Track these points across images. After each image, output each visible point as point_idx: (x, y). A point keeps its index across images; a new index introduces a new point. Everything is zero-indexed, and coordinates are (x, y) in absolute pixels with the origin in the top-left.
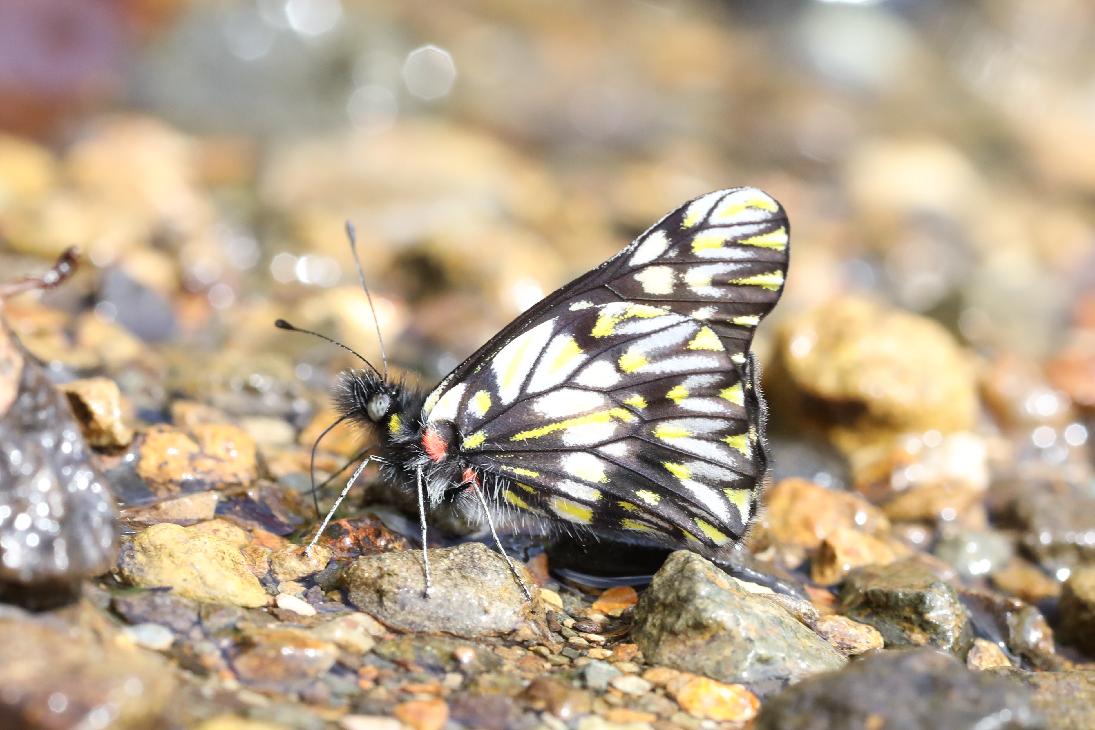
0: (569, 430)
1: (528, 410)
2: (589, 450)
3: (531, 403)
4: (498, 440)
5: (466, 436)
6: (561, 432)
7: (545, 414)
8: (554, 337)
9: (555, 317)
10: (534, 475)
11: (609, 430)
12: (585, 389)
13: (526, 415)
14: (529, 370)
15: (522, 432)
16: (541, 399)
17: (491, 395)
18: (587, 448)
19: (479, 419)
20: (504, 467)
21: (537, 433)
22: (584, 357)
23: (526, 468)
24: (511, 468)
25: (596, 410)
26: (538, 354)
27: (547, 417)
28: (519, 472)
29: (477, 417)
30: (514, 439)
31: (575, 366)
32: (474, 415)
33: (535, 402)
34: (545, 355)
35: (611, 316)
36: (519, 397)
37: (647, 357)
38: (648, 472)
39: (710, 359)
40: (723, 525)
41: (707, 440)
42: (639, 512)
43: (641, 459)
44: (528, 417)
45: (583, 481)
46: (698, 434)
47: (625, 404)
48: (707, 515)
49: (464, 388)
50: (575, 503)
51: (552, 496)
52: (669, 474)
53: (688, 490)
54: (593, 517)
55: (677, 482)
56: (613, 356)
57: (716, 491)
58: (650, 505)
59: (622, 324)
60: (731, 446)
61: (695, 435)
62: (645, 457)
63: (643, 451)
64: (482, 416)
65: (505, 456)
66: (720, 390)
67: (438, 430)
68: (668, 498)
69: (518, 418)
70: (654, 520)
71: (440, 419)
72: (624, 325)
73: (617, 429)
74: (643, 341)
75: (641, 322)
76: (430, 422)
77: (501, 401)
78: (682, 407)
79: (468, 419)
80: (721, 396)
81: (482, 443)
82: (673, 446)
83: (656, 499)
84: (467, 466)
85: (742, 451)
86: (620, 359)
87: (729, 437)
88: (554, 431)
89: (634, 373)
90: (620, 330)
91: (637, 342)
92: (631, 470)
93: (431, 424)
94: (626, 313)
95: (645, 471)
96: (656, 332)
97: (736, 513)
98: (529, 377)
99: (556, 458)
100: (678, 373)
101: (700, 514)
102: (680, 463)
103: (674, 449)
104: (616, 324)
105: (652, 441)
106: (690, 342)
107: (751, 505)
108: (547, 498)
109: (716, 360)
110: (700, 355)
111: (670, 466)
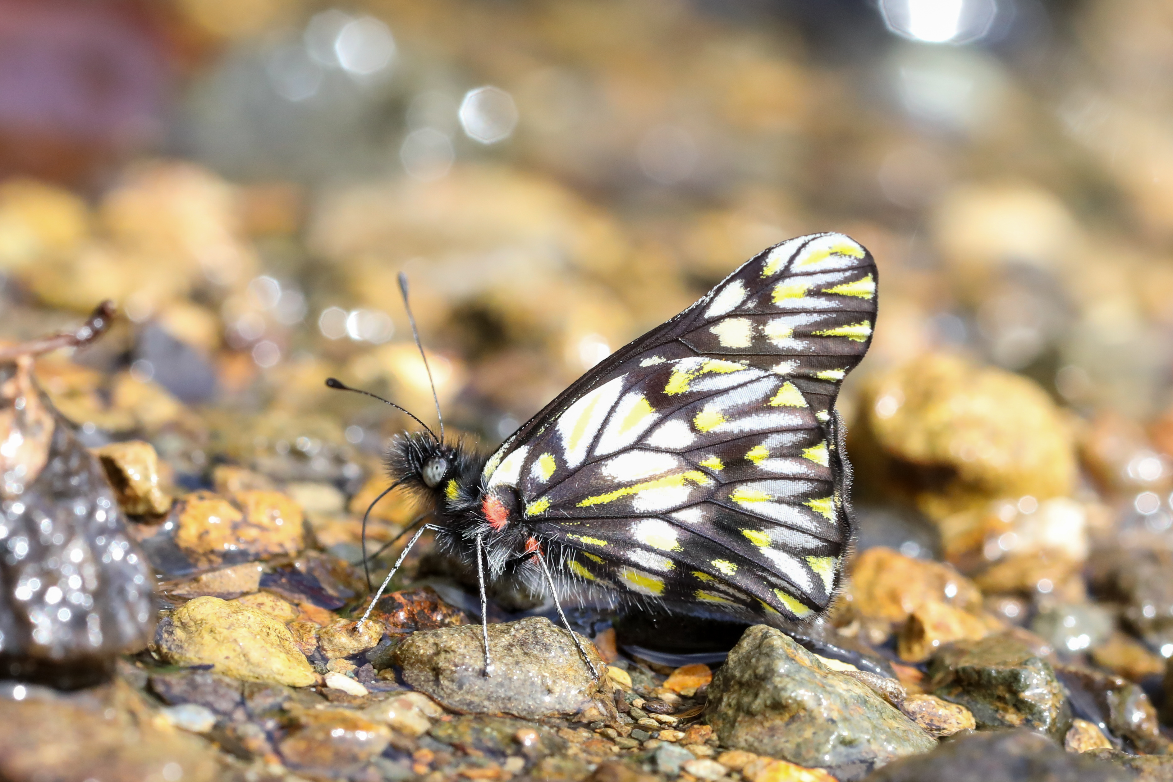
0: (640, 495)
1: (596, 474)
2: (661, 516)
3: (599, 467)
4: (564, 506)
5: (529, 502)
6: (632, 497)
7: (614, 478)
8: (624, 396)
9: (625, 373)
10: (602, 543)
11: (683, 495)
12: (658, 450)
13: (593, 478)
14: (596, 430)
15: (589, 497)
16: (610, 462)
17: (555, 457)
18: (660, 514)
19: (543, 484)
20: (569, 536)
21: (605, 499)
22: (656, 416)
23: (593, 536)
24: (577, 536)
25: (669, 473)
26: (606, 414)
27: (616, 481)
28: (586, 540)
29: (541, 481)
30: (580, 505)
31: (646, 426)
32: (538, 480)
33: (603, 465)
34: (614, 414)
35: (685, 372)
36: (585, 460)
37: (724, 414)
38: (725, 539)
39: (792, 417)
40: (806, 596)
41: (788, 503)
42: (715, 583)
43: (718, 526)
44: (596, 481)
45: (655, 550)
46: (778, 497)
47: (700, 466)
48: (788, 586)
49: (527, 450)
50: (646, 573)
51: (621, 566)
52: (746, 541)
53: (768, 558)
54: (665, 588)
55: (755, 550)
56: (687, 415)
57: (797, 559)
58: (726, 575)
59: (697, 380)
60: (814, 510)
61: (776, 498)
62: (722, 523)
63: (719, 517)
64: (547, 481)
65: (571, 524)
66: (803, 450)
67: (499, 496)
68: (746, 567)
69: (585, 483)
70: (731, 591)
71: (502, 484)
72: (699, 381)
73: (691, 494)
74: (720, 398)
75: (718, 377)
76: (491, 487)
77: (566, 464)
78: (762, 469)
79: (531, 484)
80: (804, 456)
81: (546, 510)
82: (752, 511)
83: (733, 569)
84: (530, 535)
85: (826, 515)
86: (695, 417)
87: (812, 500)
88: (623, 496)
89: (710, 432)
90: (695, 387)
91: (713, 399)
92: (706, 538)
93: (491, 490)
94: (701, 368)
95: (721, 538)
96: (734, 388)
97: (820, 583)
98: (597, 438)
99: (626, 525)
100: (758, 431)
101: (780, 585)
102: (759, 530)
103: (753, 515)
104: (691, 380)
105: (729, 506)
106: (771, 399)
107: (835, 574)
108: (616, 569)
109: (799, 418)
110: (781, 412)
111: (748, 533)
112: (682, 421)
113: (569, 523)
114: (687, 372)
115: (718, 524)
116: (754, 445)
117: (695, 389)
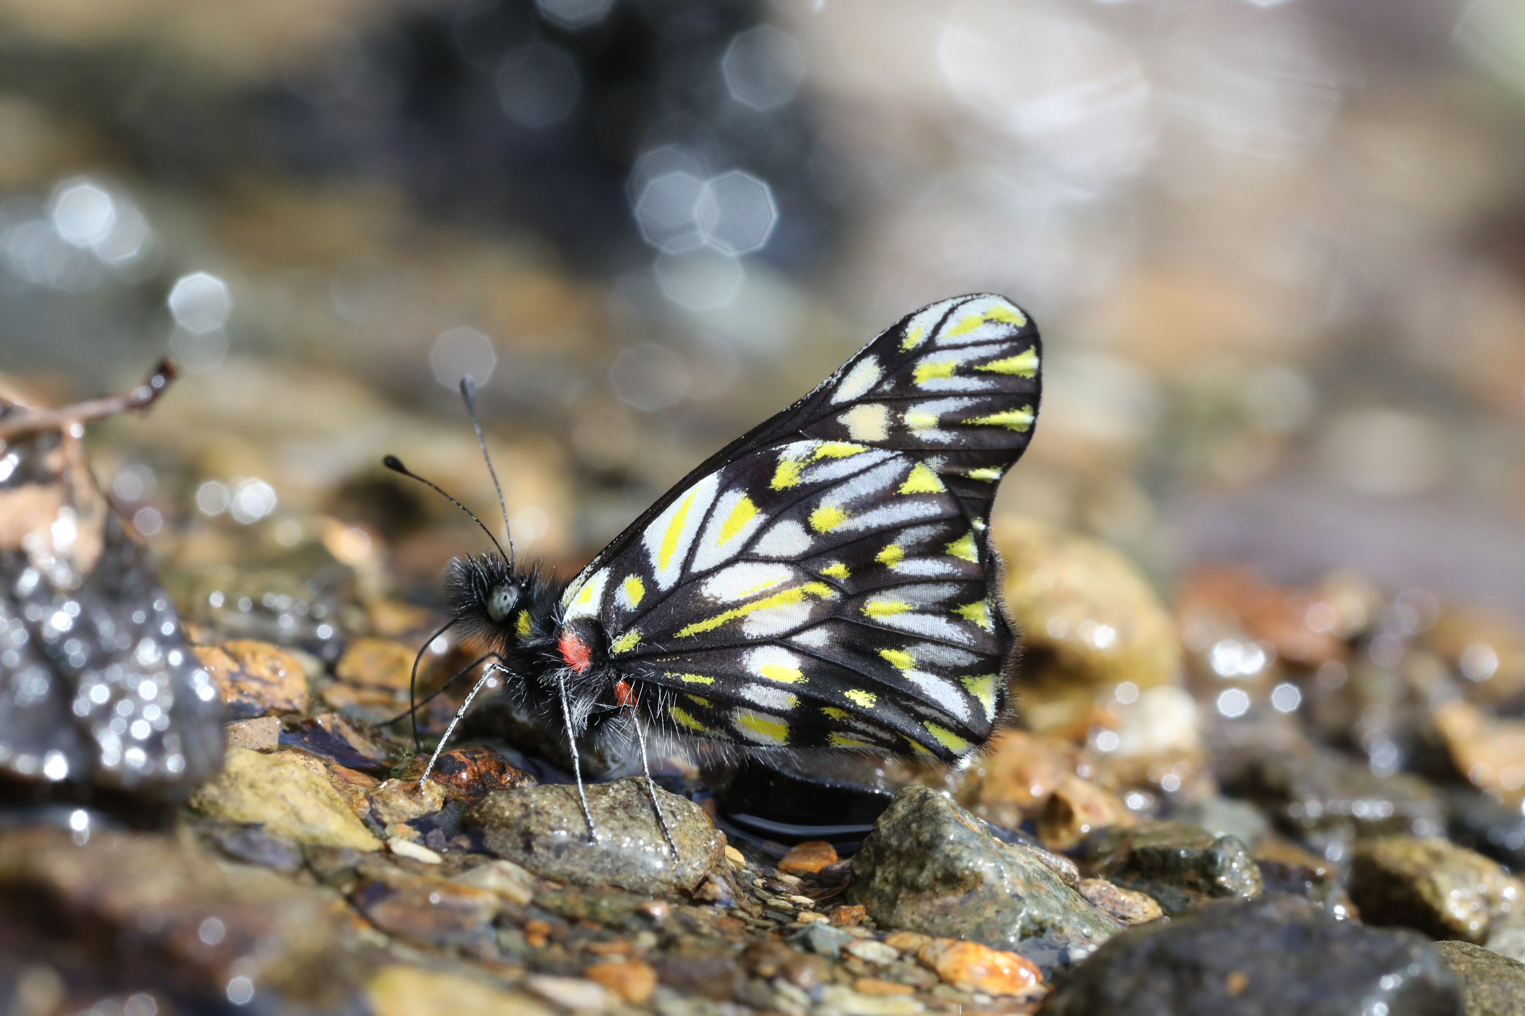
0: (751, 617)
1: (695, 595)
2: (779, 641)
3: (698, 586)
4: (658, 638)
5: (614, 637)
6: (741, 620)
7: (717, 599)
8: (722, 495)
9: (721, 468)
10: (708, 681)
11: (801, 613)
12: (768, 560)
13: (692, 602)
14: (691, 540)
15: (689, 625)
16: (710, 580)
17: (643, 579)
18: (776, 639)
19: (630, 613)
20: (668, 675)
21: (708, 625)
22: (763, 518)
23: (697, 673)
24: (677, 674)
25: (784, 588)
26: (701, 520)
27: (720, 602)
28: (688, 678)
29: (628, 610)
30: (679, 635)
31: (751, 531)
32: (624, 608)
33: (703, 583)
34: (711, 519)
35: (794, 459)
36: (680, 579)
37: (845, 509)
38: (858, 664)
39: (928, 505)
40: (963, 726)
41: (934, 613)
42: (850, 721)
43: (848, 648)
44: (695, 604)
45: (774, 683)
46: (920, 606)
47: (821, 575)
48: (940, 716)
49: (607, 574)
50: (765, 715)
51: (734, 708)
52: (886, 664)
53: (913, 683)
54: (790, 734)
55: (897, 674)
56: (800, 513)
57: (950, 682)
58: (864, 707)
59: (810, 469)
60: (965, 618)
61: (917, 607)
62: (853, 644)
63: (850, 637)
64: (635, 609)
65: (669, 660)
66: (946, 544)
67: (578, 633)
68: (887, 697)
69: (682, 608)
70: (871, 729)
71: (580, 616)
72: (811, 470)
73: (812, 610)
74: (839, 489)
75: (835, 464)
76: (567, 622)
77: (657, 586)
78: (897, 573)
79: (616, 614)
80: (948, 552)
81: (636, 645)
82: (889, 626)
83: (871, 700)
84: (619, 677)
85: (980, 623)
86: (811, 516)
87: (962, 606)
88: (729, 620)
89: (830, 533)
90: (808, 477)
91: (830, 491)
92: (835, 664)
93: (568, 625)
94: (814, 454)
95: (854, 663)
96: (855, 475)
97: (979, 708)
98: (693, 549)
99: (736, 657)
100: (888, 526)
101: (930, 716)
102: (900, 649)
103: (891, 630)
104: (801, 470)
105: (860, 621)
106: (901, 485)
107: (998, 696)
108: (727, 712)
109: (937, 506)
110: (915, 500)
111: (887, 654)
112: (795, 522)
113: (667, 659)
114: (796, 460)
115: (848, 646)
116: (885, 545)
117: (809, 479)
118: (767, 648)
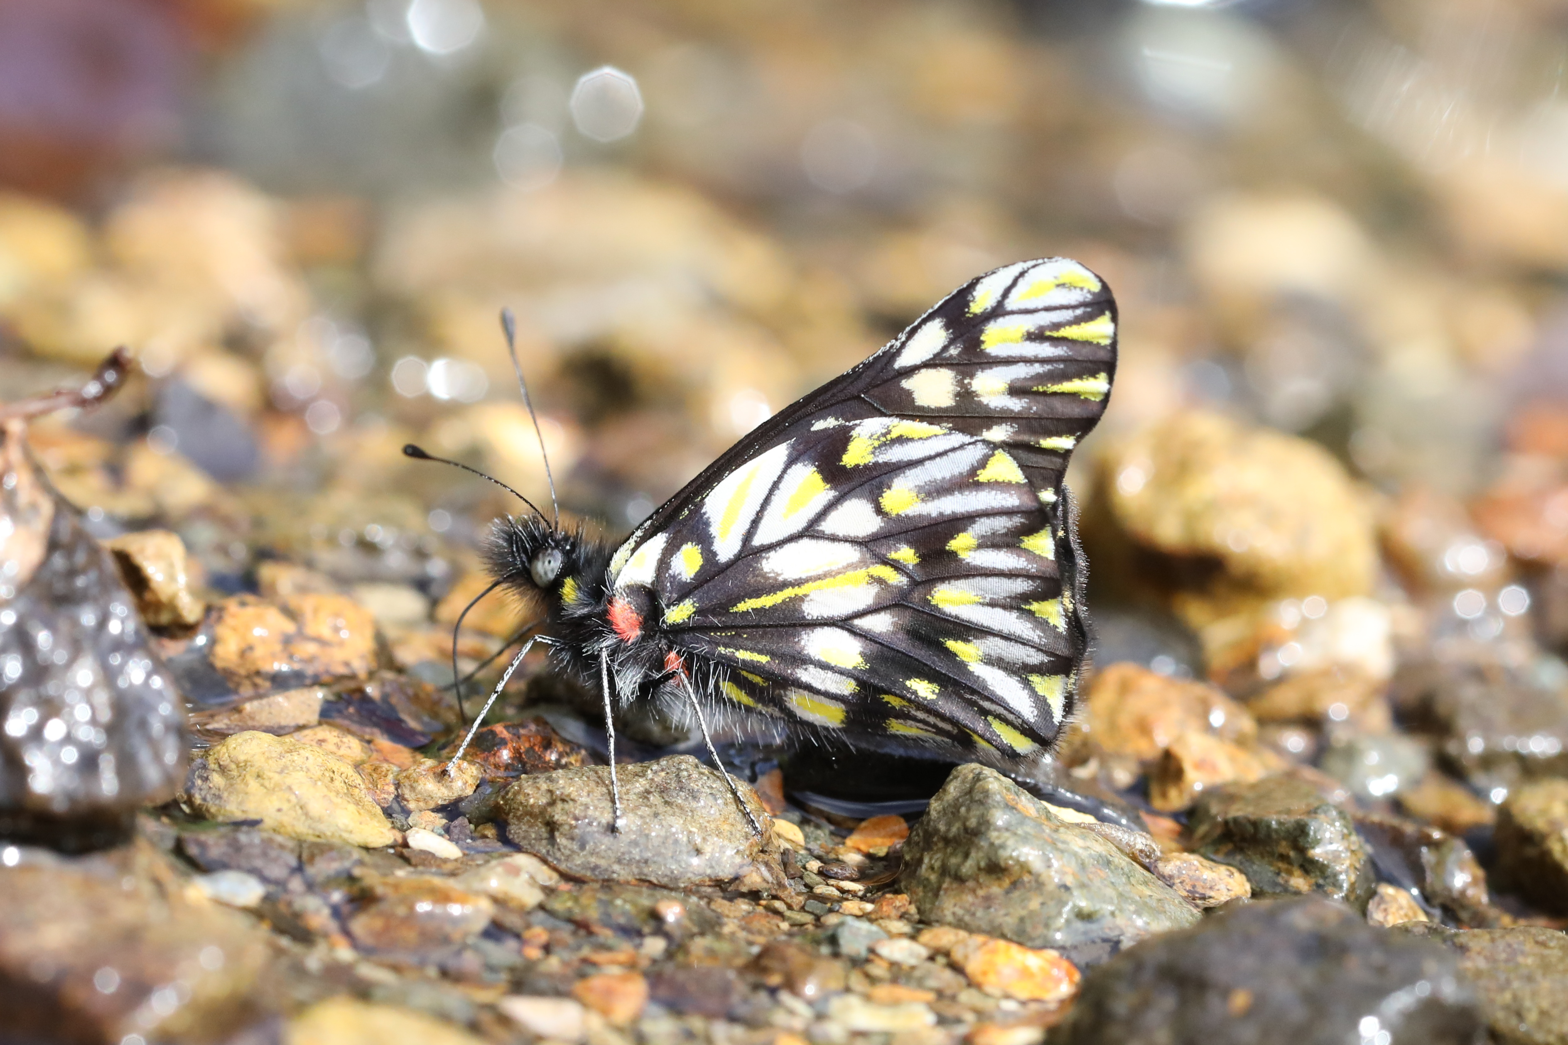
0: (812, 596)
1: (755, 569)
2: (840, 624)
3: (759, 560)
4: (714, 611)
5: (668, 606)
6: (801, 599)
7: (778, 575)
8: (790, 468)
9: (791, 439)
10: (764, 659)
11: (867, 596)
12: (834, 538)
13: (751, 576)
14: (754, 513)
15: (747, 600)
16: (772, 554)
17: (702, 548)
18: (837, 621)
19: (686, 583)
20: (722, 650)
21: (767, 601)
22: (832, 494)
23: (752, 650)
24: (731, 650)
25: (849, 568)
26: (766, 492)
27: (781, 579)
28: (743, 655)
29: (684, 579)
30: (735, 609)
31: (818, 507)
32: (679, 577)
33: (764, 558)
34: (776, 492)
35: (868, 437)
36: (740, 552)
37: (919, 493)
38: (923, 652)
39: (1006, 495)
40: (1029, 726)
41: (1004, 607)
42: (911, 709)
43: (913, 636)
44: (755, 578)
45: (832, 667)
46: (991, 599)
47: (888, 559)
48: (1005, 712)
49: (665, 539)
50: (821, 698)
51: (789, 688)
52: (951, 655)
53: (978, 677)
54: (846, 717)
55: (962, 666)
56: (871, 492)
57: (1017, 678)
58: (925, 699)
59: (884, 448)
60: (1036, 615)
61: (987, 600)
62: (918, 632)
63: (915, 624)
64: (691, 579)
65: (723, 634)
66: (1022, 538)
67: (629, 599)
68: (950, 689)
69: (740, 581)
70: (932, 720)
71: (633, 583)
72: (886, 449)
73: (878, 594)
74: (914, 470)
75: (910, 444)
76: (618, 587)
77: (716, 557)
78: (969, 563)
79: (671, 583)
80: (1023, 545)
81: (690, 616)
82: (957, 617)
83: (934, 691)
84: (670, 649)
85: (1052, 622)
86: (882, 496)
87: (1034, 603)
88: (789, 597)
89: (901, 516)
90: (881, 456)
91: (904, 473)
92: (898, 651)
93: (620, 590)
94: (889, 432)
95: (918, 652)
96: (931, 458)
97: (1046, 708)
98: (755, 523)
99: (794, 636)
100: (963, 514)
101: (995, 711)
102: (966, 640)
103: (958, 621)
104: (875, 448)
105: (927, 610)
106: (978, 472)
107: (1066, 698)
108: (782, 692)
109: (1015, 497)
110: (992, 489)
111: (952, 645)
112: (865, 501)
113: (721, 633)
114: (870, 438)
115: (913, 634)
116: (958, 532)
117: (882, 459)
118: (826, 629)
